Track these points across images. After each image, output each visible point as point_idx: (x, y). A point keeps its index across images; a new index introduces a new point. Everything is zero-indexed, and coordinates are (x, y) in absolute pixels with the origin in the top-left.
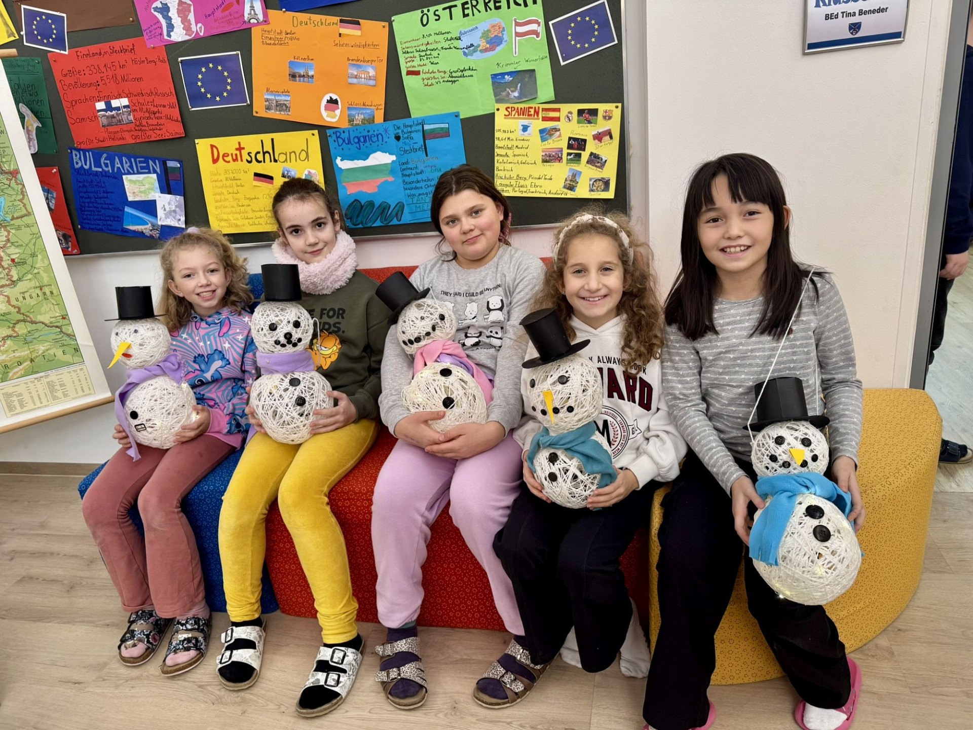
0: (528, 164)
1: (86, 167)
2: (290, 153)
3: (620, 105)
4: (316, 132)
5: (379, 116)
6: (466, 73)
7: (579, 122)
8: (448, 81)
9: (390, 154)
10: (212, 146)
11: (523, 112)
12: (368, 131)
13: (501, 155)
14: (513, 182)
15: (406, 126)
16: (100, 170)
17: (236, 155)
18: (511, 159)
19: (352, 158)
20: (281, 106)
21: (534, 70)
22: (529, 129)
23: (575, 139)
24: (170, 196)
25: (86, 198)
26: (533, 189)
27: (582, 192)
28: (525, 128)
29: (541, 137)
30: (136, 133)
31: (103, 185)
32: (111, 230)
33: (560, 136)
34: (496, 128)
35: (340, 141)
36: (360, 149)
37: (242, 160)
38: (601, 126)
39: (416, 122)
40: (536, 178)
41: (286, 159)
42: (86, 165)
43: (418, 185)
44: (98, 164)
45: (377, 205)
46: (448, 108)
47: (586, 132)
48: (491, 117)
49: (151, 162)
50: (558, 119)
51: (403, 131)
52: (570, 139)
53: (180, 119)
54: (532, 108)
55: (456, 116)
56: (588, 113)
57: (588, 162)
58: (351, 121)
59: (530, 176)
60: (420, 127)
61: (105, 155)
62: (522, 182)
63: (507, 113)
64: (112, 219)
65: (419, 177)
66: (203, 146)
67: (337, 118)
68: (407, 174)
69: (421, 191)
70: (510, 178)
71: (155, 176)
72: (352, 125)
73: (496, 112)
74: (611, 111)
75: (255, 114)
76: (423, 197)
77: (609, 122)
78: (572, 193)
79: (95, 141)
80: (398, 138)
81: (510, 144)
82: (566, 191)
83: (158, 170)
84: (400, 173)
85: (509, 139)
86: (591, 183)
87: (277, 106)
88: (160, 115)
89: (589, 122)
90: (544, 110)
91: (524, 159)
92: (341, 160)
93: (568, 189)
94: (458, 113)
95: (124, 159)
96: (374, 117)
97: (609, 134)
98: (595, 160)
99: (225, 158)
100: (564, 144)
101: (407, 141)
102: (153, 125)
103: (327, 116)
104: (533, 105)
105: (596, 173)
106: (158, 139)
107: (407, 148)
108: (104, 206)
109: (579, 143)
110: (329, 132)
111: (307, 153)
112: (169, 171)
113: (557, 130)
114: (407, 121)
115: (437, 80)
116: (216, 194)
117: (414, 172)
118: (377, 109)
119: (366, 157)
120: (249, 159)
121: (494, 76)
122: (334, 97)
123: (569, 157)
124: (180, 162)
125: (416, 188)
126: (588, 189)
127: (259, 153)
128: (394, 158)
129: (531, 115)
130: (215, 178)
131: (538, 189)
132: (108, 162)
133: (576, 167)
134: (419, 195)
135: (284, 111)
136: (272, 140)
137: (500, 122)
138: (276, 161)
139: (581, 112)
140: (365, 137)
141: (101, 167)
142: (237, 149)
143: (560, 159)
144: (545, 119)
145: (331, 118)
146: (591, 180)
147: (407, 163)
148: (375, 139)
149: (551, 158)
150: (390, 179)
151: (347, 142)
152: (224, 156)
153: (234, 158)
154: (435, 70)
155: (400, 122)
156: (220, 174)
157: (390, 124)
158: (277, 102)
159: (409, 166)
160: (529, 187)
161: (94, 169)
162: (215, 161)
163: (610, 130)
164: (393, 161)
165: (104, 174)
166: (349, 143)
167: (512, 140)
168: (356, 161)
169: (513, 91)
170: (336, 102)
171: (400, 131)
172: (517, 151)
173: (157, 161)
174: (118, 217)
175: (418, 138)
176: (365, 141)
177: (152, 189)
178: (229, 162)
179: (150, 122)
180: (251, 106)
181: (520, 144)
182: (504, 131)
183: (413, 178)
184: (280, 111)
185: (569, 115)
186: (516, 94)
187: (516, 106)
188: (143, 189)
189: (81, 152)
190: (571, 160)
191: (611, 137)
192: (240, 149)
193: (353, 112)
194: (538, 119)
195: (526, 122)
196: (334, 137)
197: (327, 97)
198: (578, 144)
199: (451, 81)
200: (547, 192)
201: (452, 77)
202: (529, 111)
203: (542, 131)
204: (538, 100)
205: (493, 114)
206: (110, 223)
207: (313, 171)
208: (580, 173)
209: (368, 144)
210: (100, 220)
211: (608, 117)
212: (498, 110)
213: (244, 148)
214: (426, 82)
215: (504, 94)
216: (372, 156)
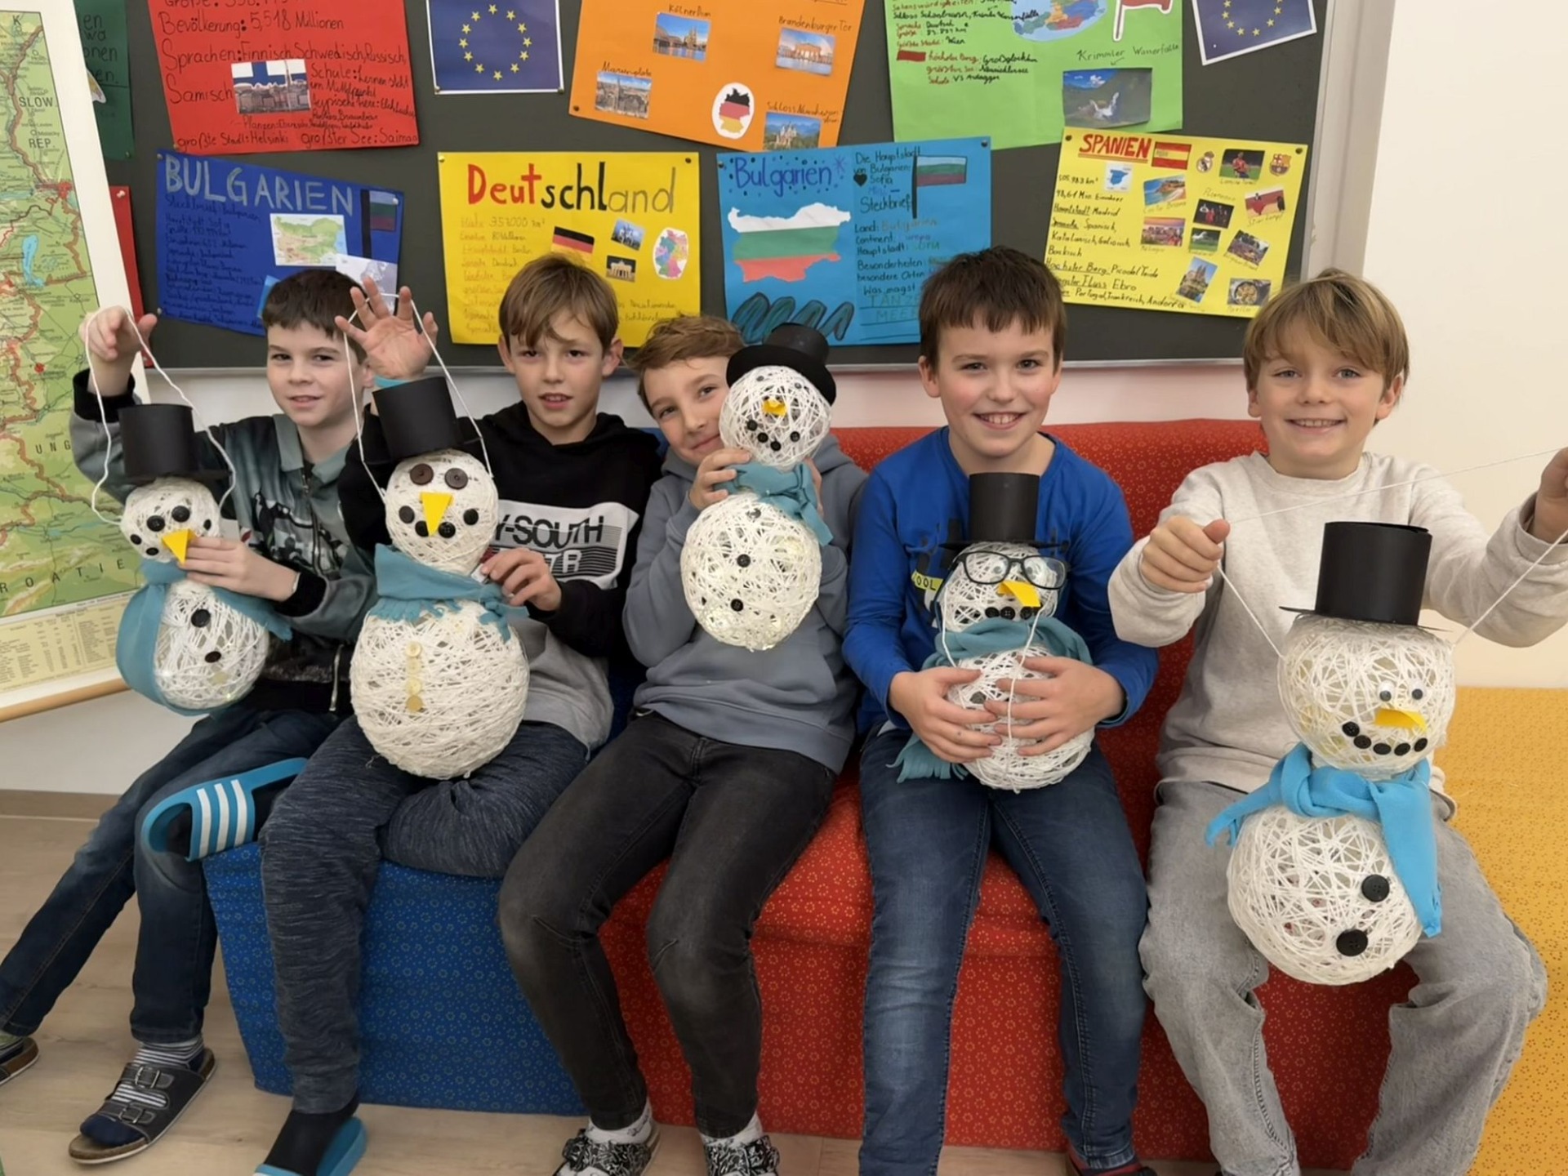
0: (1113, 243)
1: (192, 192)
2: (635, 194)
3: (1305, 148)
4: (695, 156)
5: (830, 133)
6: (1016, 65)
7: (1222, 173)
8: (978, 77)
9: (840, 209)
10: (472, 169)
11: (1116, 148)
12: (804, 162)
13: (1062, 225)
14: (1080, 277)
15: (880, 157)
16: (222, 199)
17: (521, 189)
18: (1081, 232)
19: (760, 212)
20: (627, 100)
21: (1150, 70)
22: (1124, 178)
23: (1210, 204)
24: (366, 261)
25: (182, 254)
26: (1118, 293)
27: (1215, 303)
28: (1117, 177)
29: (1146, 195)
30: (312, 131)
31: (225, 231)
32: (230, 322)
33: (1183, 196)
34: (1061, 172)
35: (743, 177)
36: (782, 195)
37: (532, 201)
38: (1266, 183)
39: (902, 151)
40: (1125, 272)
41: (625, 206)
42: (192, 186)
43: (890, 272)
44: (218, 187)
45: (800, 305)
46: (968, 128)
47: (1235, 192)
48: (1052, 152)
49: (335, 191)
50: (1182, 165)
51: (873, 166)
52: (1202, 203)
53: (412, 109)
54: (1136, 140)
55: (984, 145)
56: (1243, 158)
57: (1230, 249)
58: (770, 139)
59: (1115, 267)
60: (909, 161)
61: (237, 171)
62: (1097, 278)
63: (1086, 146)
64: (234, 299)
65: (893, 257)
66: (452, 167)
67: (743, 132)
68: (870, 249)
69: (892, 284)
70: (1075, 268)
71: (339, 219)
72: (771, 147)
73: (1065, 144)
74: (1288, 158)
75: (572, 112)
76: (896, 294)
77: (1282, 177)
78: (1194, 303)
79: (220, 141)
80: (860, 179)
81: (1083, 204)
82: (1182, 299)
83: (349, 208)
84: (854, 247)
85: (1082, 194)
86: (1234, 287)
87: (620, 98)
88: (369, 98)
89: (1243, 175)
90: (1159, 145)
91: (1105, 234)
92: (739, 215)
93: (1186, 295)
94: (989, 139)
95: (278, 181)
96: (818, 135)
97: (1279, 200)
98: (1245, 246)
99: (497, 194)
100: (1188, 211)
101: (879, 185)
102: (351, 117)
103: (723, 127)
104: (1140, 134)
105: (1245, 271)
106: (359, 145)
107: (878, 199)
108: (220, 273)
109: (1217, 213)
110: (721, 158)
111: (670, 196)
112: (372, 210)
113: (1177, 184)
114: (885, 148)
115: (957, 74)
116: (467, 264)
117: (883, 246)
118: (826, 121)
119: (789, 212)
120: (548, 199)
121: (1069, 75)
122: (743, 90)
123: (1196, 237)
124: (398, 194)
125: (884, 277)
126: (1226, 298)
127: (569, 188)
128: (846, 216)
129: (1133, 153)
130: (471, 231)
131: (1128, 293)
132: (243, 184)
133: (1206, 256)
134: (889, 290)
135: (634, 109)
136: (602, 165)
137: (1070, 161)
138: (602, 207)
139: (1229, 155)
140: (794, 173)
141: (225, 193)
142: (524, 178)
143: (1176, 239)
144: (1157, 163)
145: (728, 130)
146: (1232, 281)
147: (873, 228)
148: (814, 178)
149: (1160, 235)
150: (831, 255)
151: (756, 179)
152: (494, 189)
153: (517, 194)
154: (956, 54)
155: (869, 150)
156: (481, 225)
157: (848, 151)
158: (621, 90)
159: (875, 234)
160: (1110, 288)
161: (208, 196)
162: (474, 198)
163: (1281, 192)
164: (843, 224)
165: (231, 209)
166: (761, 181)
167: (1089, 197)
168: (769, 219)
169: (1101, 107)
170: (744, 100)
171: (867, 166)
172: (1095, 219)
173: (349, 191)
174: (248, 297)
175: (904, 181)
176: (794, 181)
177: (331, 245)
178: (504, 202)
179: (347, 110)
180: (565, 95)
181: (1102, 205)
182: (1076, 180)
183: (881, 258)
184: (625, 109)
185: (1207, 159)
186: (1108, 112)
187: (1105, 134)
188: (311, 242)
189: (186, 161)
190: (1198, 242)
191: (1282, 206)
192: (531, 178)
193: (777, 123)
194: (1146, 161)
195: (1119, 166)
196: (731, 168)
197: (728, 90)
198: (1215, 214)
199: (986, 78)
200: (1146, 299)
201: (988, 70)
202: (1130, 146)
203: (1148, 185)
204: (1151, 127)
205: (1059, 145)
206: (227, 307)
207: (678, 233)
208: (1214, 267)
209: (800, 185)
210: (208, 299)
211: (1280, 168)
212: (1069, 138)
213: (539, 177)
214: (934, 75)
215: (1085, 109)
216: (803, 210)
